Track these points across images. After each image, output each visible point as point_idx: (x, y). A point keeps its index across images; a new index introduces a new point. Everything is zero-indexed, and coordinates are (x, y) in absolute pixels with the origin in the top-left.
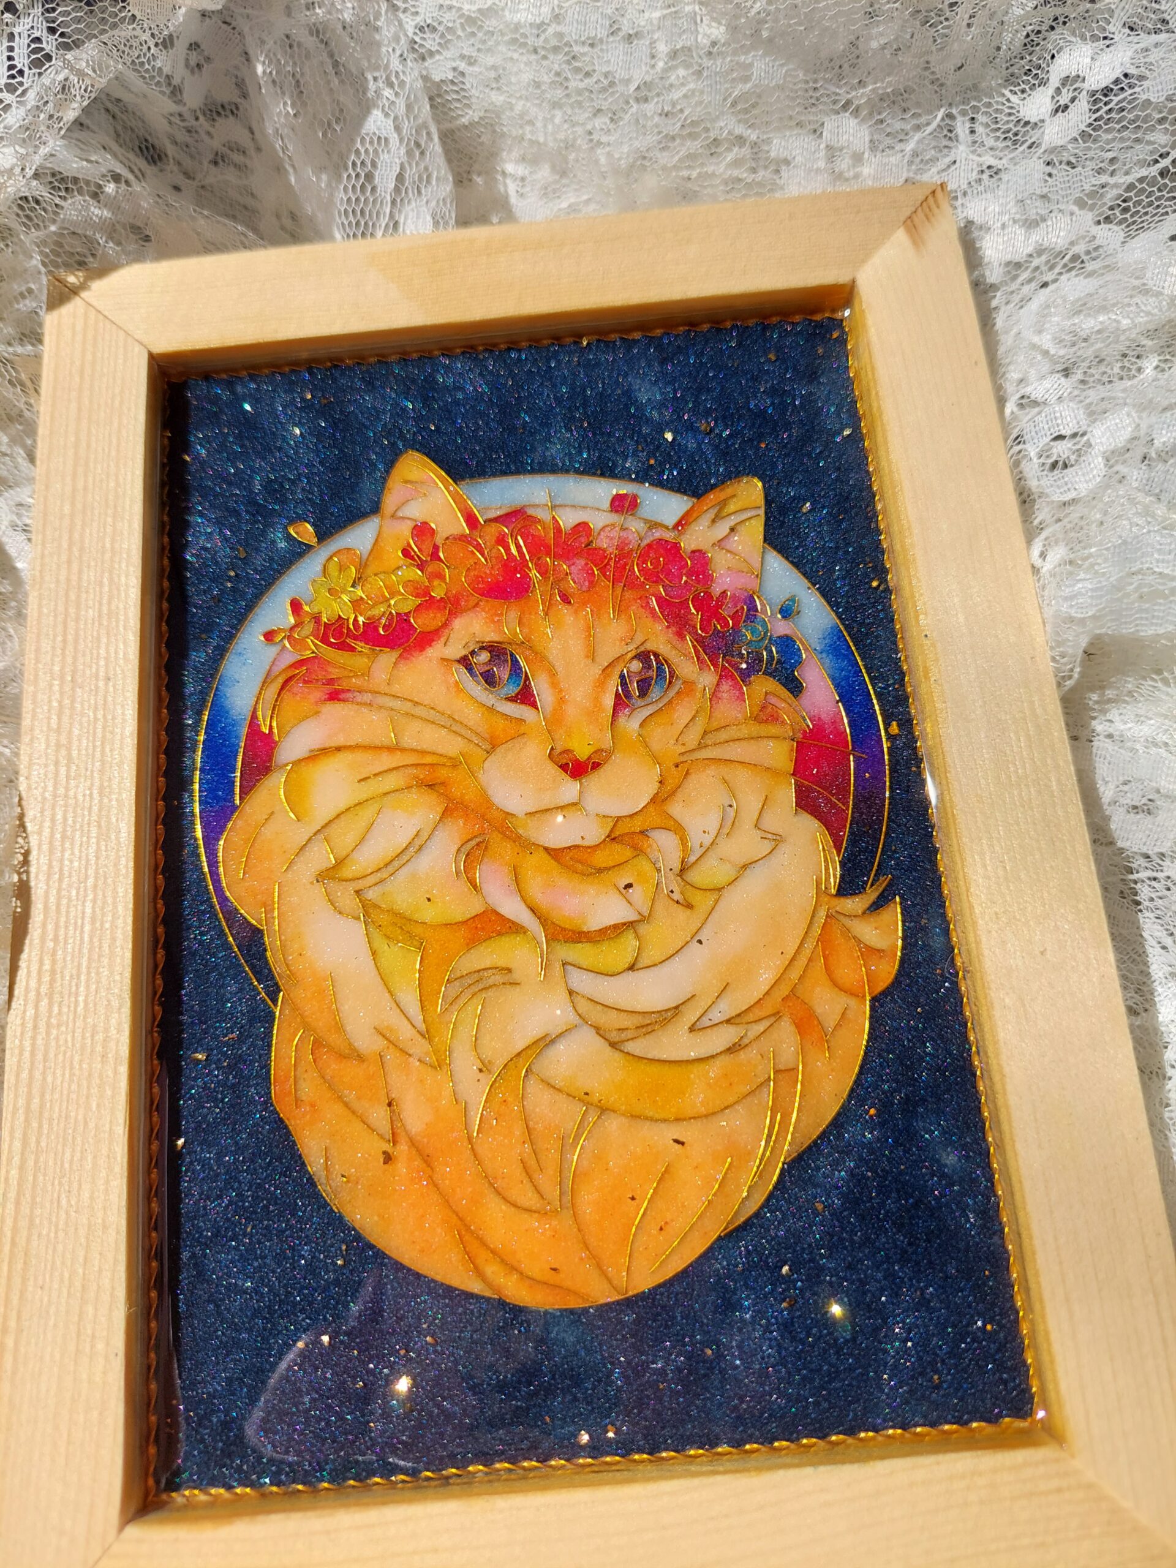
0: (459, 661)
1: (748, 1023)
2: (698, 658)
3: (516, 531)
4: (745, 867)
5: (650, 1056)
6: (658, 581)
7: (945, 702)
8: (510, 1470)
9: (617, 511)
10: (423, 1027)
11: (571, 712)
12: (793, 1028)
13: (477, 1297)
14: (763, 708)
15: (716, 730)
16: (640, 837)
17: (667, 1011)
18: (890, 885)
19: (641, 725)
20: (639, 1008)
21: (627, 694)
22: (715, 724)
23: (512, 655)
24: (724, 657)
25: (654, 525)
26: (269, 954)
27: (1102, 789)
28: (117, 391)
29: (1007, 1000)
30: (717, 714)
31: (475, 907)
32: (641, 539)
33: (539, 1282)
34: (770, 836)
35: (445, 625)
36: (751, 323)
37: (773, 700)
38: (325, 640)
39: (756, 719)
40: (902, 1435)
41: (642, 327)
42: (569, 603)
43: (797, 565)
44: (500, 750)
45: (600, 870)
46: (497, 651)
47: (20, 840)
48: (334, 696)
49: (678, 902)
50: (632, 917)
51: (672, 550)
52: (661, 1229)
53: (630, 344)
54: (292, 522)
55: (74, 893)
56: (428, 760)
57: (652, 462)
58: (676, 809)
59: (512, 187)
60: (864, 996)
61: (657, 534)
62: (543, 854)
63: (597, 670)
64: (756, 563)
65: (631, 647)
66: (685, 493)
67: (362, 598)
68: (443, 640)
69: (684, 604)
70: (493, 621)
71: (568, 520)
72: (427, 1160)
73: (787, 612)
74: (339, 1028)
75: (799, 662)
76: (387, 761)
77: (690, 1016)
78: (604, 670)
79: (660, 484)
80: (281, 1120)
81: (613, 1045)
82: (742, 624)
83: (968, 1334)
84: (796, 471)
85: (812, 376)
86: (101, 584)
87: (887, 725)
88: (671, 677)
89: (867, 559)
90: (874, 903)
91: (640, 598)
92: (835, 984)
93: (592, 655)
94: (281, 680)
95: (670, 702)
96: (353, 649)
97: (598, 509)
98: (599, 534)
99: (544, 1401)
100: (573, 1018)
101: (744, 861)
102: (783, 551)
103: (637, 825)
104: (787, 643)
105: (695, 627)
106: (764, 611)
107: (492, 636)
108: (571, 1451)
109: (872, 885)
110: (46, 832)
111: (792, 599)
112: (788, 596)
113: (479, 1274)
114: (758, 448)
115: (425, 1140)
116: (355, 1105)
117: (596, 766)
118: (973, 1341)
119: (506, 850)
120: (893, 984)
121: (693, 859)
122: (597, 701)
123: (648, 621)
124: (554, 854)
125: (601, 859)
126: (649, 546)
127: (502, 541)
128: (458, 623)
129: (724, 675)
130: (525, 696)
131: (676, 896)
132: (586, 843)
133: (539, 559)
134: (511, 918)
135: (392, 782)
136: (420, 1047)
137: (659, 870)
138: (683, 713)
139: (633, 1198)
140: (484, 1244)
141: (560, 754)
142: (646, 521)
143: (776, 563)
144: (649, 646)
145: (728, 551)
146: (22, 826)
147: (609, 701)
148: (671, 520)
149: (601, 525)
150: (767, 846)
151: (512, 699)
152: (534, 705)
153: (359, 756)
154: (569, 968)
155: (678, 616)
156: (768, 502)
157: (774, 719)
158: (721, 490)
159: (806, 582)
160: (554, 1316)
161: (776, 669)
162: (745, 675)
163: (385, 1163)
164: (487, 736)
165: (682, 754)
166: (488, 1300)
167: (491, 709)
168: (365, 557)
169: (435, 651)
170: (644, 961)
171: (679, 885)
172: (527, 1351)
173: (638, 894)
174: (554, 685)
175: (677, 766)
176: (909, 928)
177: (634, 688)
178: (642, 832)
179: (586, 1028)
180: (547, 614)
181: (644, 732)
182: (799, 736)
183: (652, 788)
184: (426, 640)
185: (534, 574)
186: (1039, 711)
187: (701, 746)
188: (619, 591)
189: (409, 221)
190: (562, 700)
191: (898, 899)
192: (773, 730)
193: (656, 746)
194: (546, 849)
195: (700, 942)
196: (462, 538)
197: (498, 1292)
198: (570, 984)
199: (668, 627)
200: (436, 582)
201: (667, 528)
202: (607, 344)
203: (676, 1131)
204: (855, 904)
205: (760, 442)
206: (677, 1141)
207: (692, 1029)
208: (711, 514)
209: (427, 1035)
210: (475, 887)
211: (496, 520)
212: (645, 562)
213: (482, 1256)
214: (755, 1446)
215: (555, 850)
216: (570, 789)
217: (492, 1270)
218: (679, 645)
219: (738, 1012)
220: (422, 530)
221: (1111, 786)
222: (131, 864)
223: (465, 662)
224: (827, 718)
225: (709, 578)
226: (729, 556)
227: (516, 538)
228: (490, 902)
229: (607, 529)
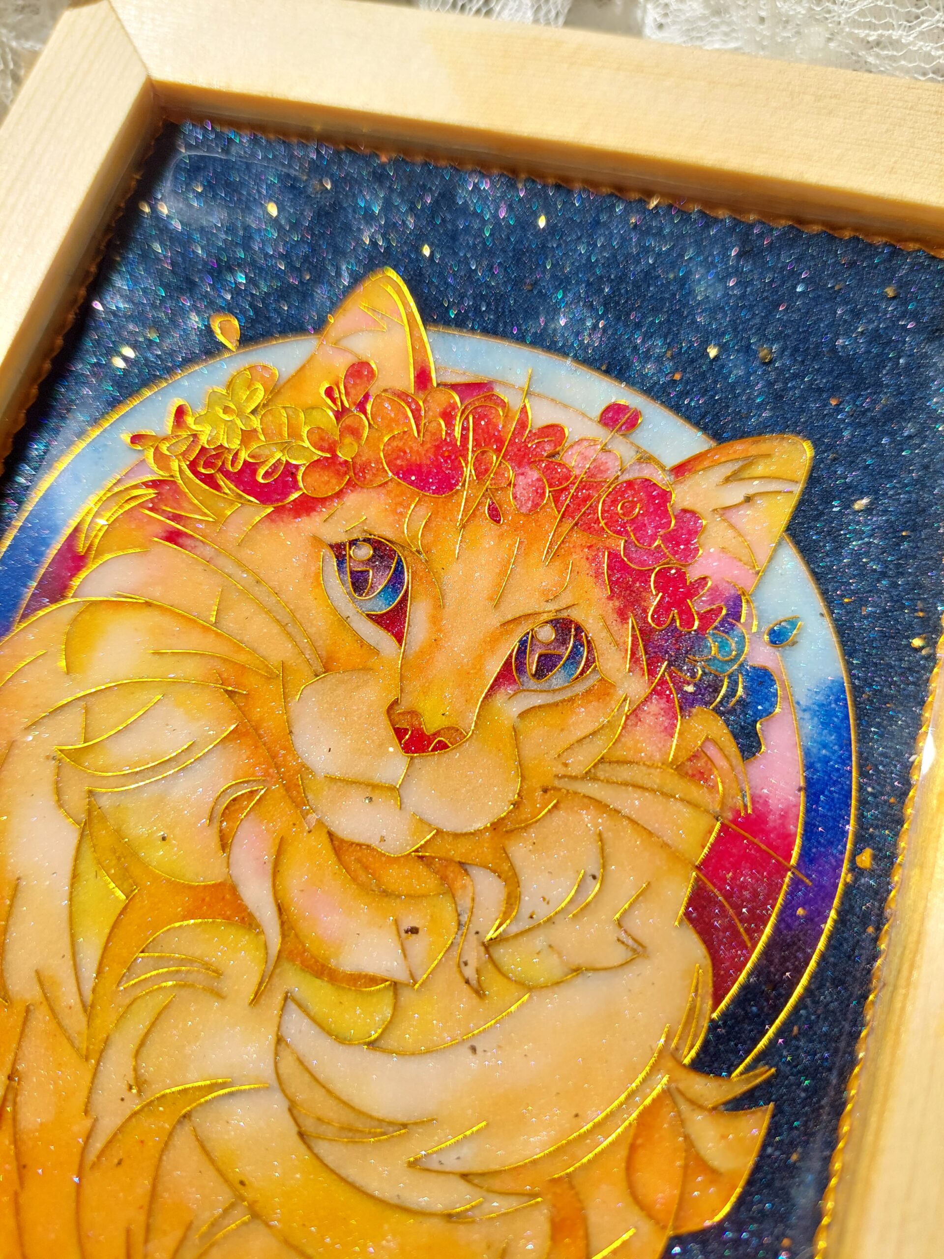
0: (331, 546)
1: (489, 1191)
2: (633, 654)
3: (470, 408)
4: (577, 971)
5: (343, 1172)
6: (621, 532)
9: (606, 424)
10: (89, 997)
14: (695, 757)
15: (618, 762)
16: (457, 869)
17: (391, 1123)
19: (522, 715)
20: (357, 1102)
21: (521, 667)
22: (619, 754)
23: (399, 562)
25: (646, 459)
30: (628, 741)
31: (214, 873)
32: (623, 471)
34: (630, 942)
36: (878, 240)
37: (712, 751)
38: (193, 466)
39: (679, 768)
41: (736, 206)
42: (498, 521)
43: (818, 577)
44: (332, 679)
45: (386, 894)
46: (383, 551)
48: (173, 537)
49: (467, 982)
50: (401, 976)
51: (657, 499)
53: (709, 222)
54: (220, 312)
56: (242, 658)
57: (677, 377)
58: (520, 851)
60: (663, 1227)
61: (646, 472)
62: (325, 838)
63: (495, 620)
64: (763, 556)
65: (552, 607)
66: (704, 429)
67: (256, 430)
68: (326, 514)
69: (643, 576)
70: (394, 512)
71: (540, 415)
73: (780, 636)
75: (768, 713)
76: (195, 641)
77: (418, 1144)
78: (504, 624)
79: (676, 408)
81: (301, 1135)
82: (710, 631)
84: (866, 451)
87: (857, 849)
88: (587, 665)
89: (920, 605)
90: (734, 1099)
91: (590, 547)
92: (632, 1191)
93: (497, 600)
95: (571, 700)
96: (217, 487)
97: (584, 415)
98: (571, 446)
100: (267, 1074)
101: (579, 961)
102: (807, 551)
103: (458, 851)
104: (762, 680)
105: (645, 611)
106: (748, 625)
107: (385, 531)
111: (793, 622)
112: (788, 615)
114: (826, 404)
117: (442, 746)
120: (716, 1228)
121: (513, 930)
122: (479, 660)
123: (588, 582)
124: (339, 845)
125: (394, 877)
126: (630, 484)
127: (448, 416)
128: (352, 499)
129: (659, 691)
130: (393, 622)
131: (470, 972)
132: (382, 849)
133: (483, 453)
134: (250, 906)
136: (76, 1022)
137: (461, 926)
138: (582, 721)
141: (403, 714)
142: (638, 449)
143: (789, 564)
144: (575, 615)
145: (732, 526)
147: (494, 667)
148: (672, 459)
149: (579, 435)
152: (399, 637)
153: (166, 621)
154: (292, 1006)
155: (629, 588)
156: (813, 480)
157: (701, 776)
158: (754, 443)
159: (820, 605)
161: (732, 711)
164: (324, 654)
165: (560, 777)
167: (344, 622)
168: (282, 382)
169: (311, 525)
170: (391, 1042)
171: (479, 959)
173: (417, 944)
174: (435, 620)
175: (545, 791)
177: (532, 664)
178: (461, 864)
179: (278, 1096)
180: (464, 527)
181: (521, 726)
182: (730, 815)
184: (305, 506)
185: (469, 471)
187: (589, 776)
190: (436, 643)
192: (697, 792)
193: (528, 751)
194: (331, 835)
195: (474, 1049)
196: (403, 395)
198: (283, 1028)
199: (610, 598)
200: (348, 440)
201: (663, 468)
202: (681, 212)
204: (708, 1090)
205: (832, 396)
208: (727, 470)
209: (89, 1009)
210: (225, 845)
211: (454, 387)
212: (614, 503)
215: (342, 841)
216: (395, 765)
218: (615, 627)
219: (484, 1170)
220: (360, 371)
223: (339, 550)
224: (776, 804)
225: (690, 553)
226: (730, 533)
227: (467, 418)
228: (234, 871)
229: (586, 444)
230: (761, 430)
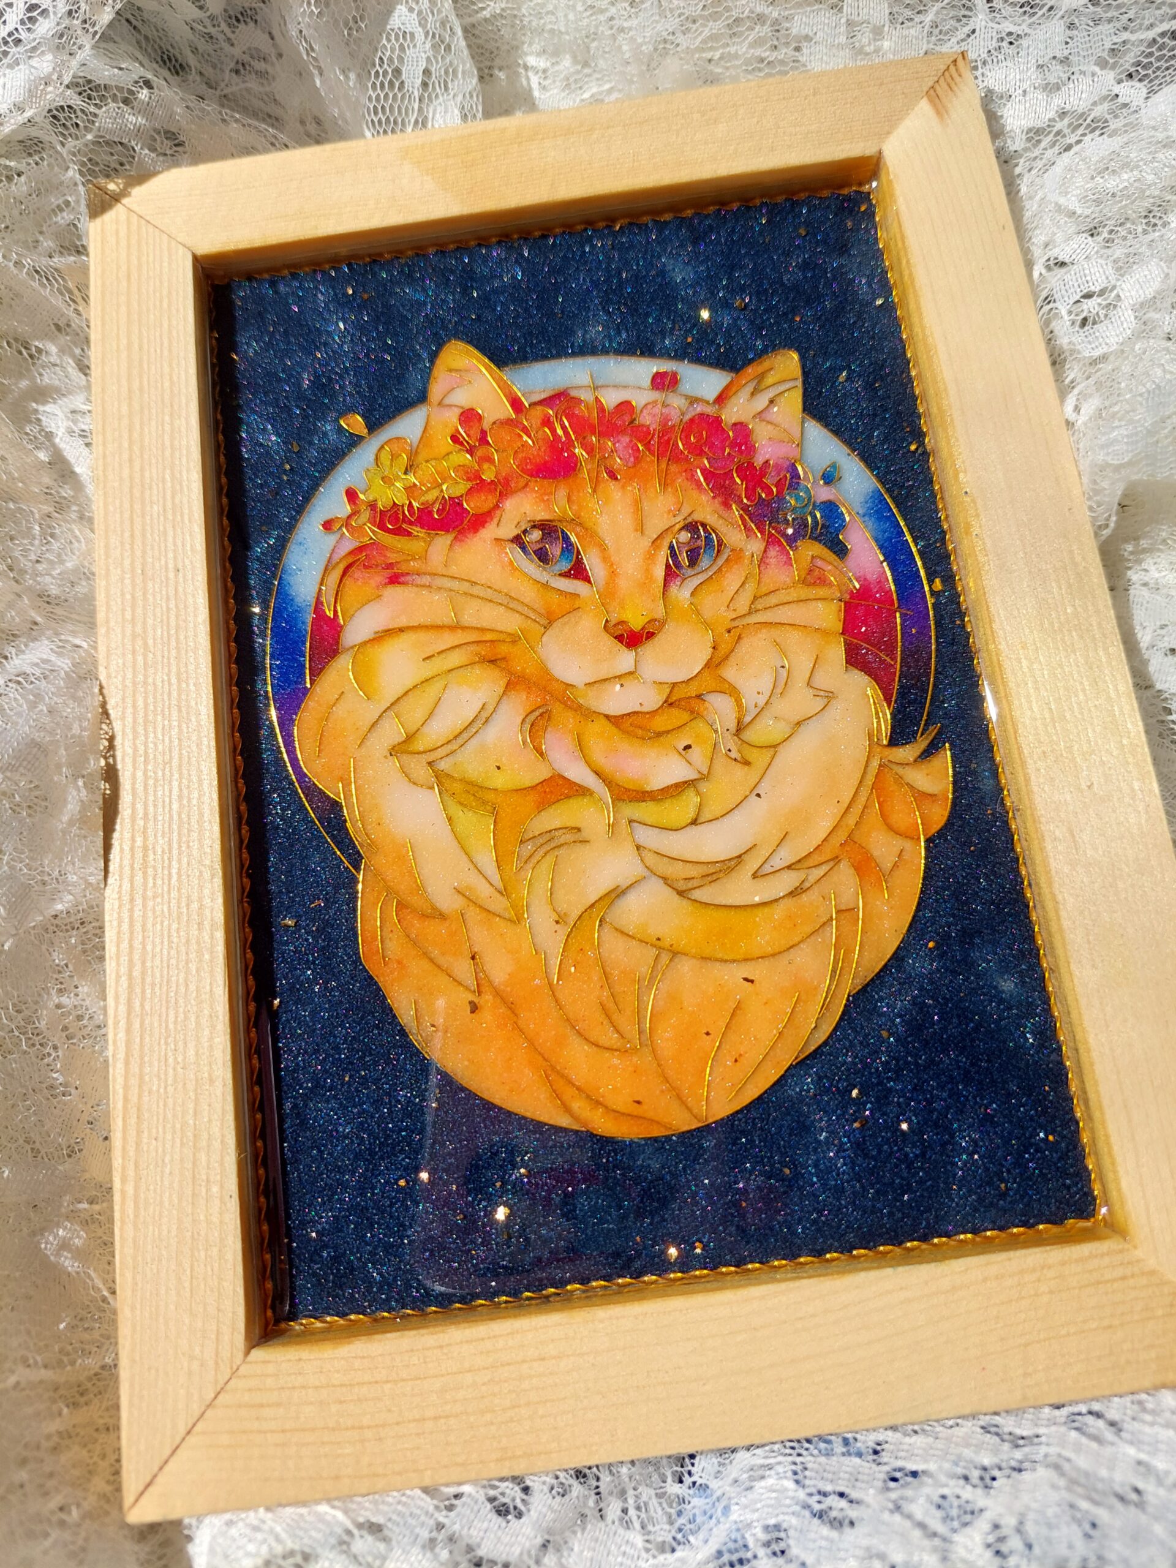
0: (511, 540)
1: (809, 868)
2: (745, 526)
3: (560, 412)
4: (799, 724)
5: (716, 902)
6: (701, 453)
7: (987, 555)
8: (605, 1287)
9: (658, 389)
10: (500, 886)
11: (623, 584)
12: (852, 871)
13: (565, 1130)
14: (810, 571)
15: (766, 595)
16: (697, 701)
17: (730, 860)
18: (939, 733)
19: (692, 594)
20: (703, 859)
21: (678, 565)
22: (764, 589)
23: (563, 532)
24: (770, 524)
25: (693, 400)
26: (348, 825)
27: (1139, 636)
28: (165, 292)
29: (1057, 833)
30: (766, 579)
31: (542, 773)
32: (683, 414)
33: (623, 1114)
34: (822, 693)
35: (497, 507)
36: (780, 199)
37: (819, 563)
38: (382, 526)
39: (804, 582)
40: (973, 1240)
41: (674, 208)
42: (616, 479)
43: (837, 432)
44: (557, 625)
45: (659, 734)
46: (548, 529)
47: (104, 726)
48: (395, 580)
49: (735, 760)
50: (693, 775)
51: (715, 423)
52: (736, 1061)
53: (661, 226)
54: (342, 414)
55: (160, 773)
56: (489, 636)
57: (689, 340)
58: (730, 673)
59: (534, 80)
60: (919, 838)
61: (699, 409)
62: (604, 721)
63: (646, 543)
64: (796, 432)
65: (679, 518)
66: (723, 368)
67: (415, 485)
68: (495, 521)
69: (728, 475)
70: (544, 501)
71: (610, 399)
72: (512, 1008)
73: (829, 478)
74: (419, 888)
75: (843, 526)
76: (449, 639)
77: (751, 864)
78: (653, 542)
79: (698, 360)
80: (371, 978)
81: (681, 893)
82: (786, 492)
83: (1031, 1145)
84: (831, 342)
85: (843, 249)
86: (164, 480)
87: (931, 582)
88: (720, 545)
89: (905, 424)
90: (925, 751)
91: (685, 471)
92: (890, 828)
93: (641, 528)
94: (342, 566)
95: (720, 569)
96: (409, 534)
98: (642, 411)
99: (635, 1223)
100: (639, 870)
101: (797, 718)
102: (823, 419)
103: (692, 690)
104: (831, 509)
105: (740, 497)
106: (806, 478)
107: (542, 515)
108: (661, 1266)
109: (922, 734)
110: (129, 719)
111: (834, 466)
112: (828, 463)
113: (567, 1110)
114: (792, 320)
115: (509, 989)
116: (441, 960)
117: (651, 635)
118: (1037, 1151)
119: (570, 720)
120: (946, 825)
121: (748, 719)
122: (648, 572)
123: (695, 494)
124: (615, 721)
125: (660, 723)
126: (692, 420)
127: (547, 422)
128: (509, 504)
129: (771, 541)
130: (578, 572)
131: (733, 755)
132: (645, 709)
133: (584, 438)
134: (577, 781)
135: (455, 659)
136: (499, 904)
137: (716, 731)
138: (732, 580)
139: (708, 1034)
140: (571, 1083)
141: (615, 626)
142: (687, 397)
143: (815, 432)
144: (697, 517)
145: (768, 422)
146: (106, 713)
147: (660, 572)
148: (711, 394)
149: (643, 402)
150: (819, 703)
151: (566, 575)
152: (587, 579)
153: (422, 636)
154: (635, 825)
155: (723, 486)
156: (806, 374)
157: (822, 581)
158: (759, 364)
159: (846, 450)
160: (639, 1145)
161: (821, 534)
162: (792, 540)
163: (472, 1012)
164: (543, 611)
165: (734, 620)
166: (576, 1132)
167: (546, 586)
168: (415, 445)
169: (489, 532)
170: (706, 815)
171: (736, 744)
172: (615, 1177)
173: (695, 754)
174: (606, 559)
175: (729, 631)
176: (959, 773)
177: (684, 559)
178: (698, 697)
179: (654, 879)
180: (594, 491)
181: (695, 600)
182: (847, 597)
183: (703, 655)
184: (479, 521)
185: (580, 453)
186: (1078, 559)
187: (752, 611)
188: (664, 466)
189: (438, 115)
190: (613, 574)
191: (947, 745)
192: (822, 592)
193: (707, 614)
194: (607, 717)
195: (758, 795)
196: (509, 422)
197: (585, 1125)
198: (637, 840)
199: (714, 498)
200: (486, 466)
201: (707, 402)
202: (639, 226)
203: (746, 970)
204: (907, 753)
205: (795, 315)
206: (746, 979)
207: (755, 876)
208: (750, 388)
209: (504, 892)
210: (541, 754)
211: (541, 402)
212: (688, 437)
213: (569, 1093)
214: (835, 1255)
215: (615, 717)
216: (625, 659)
217: (579, 1106)
218: (726, 515)
219: (798, 858)
220: (469, 416)
221: (1149, 631)
222: (213, 743)
223: (517, 540)
224: (872, 577)
225: (751, 449)
226: (770, 427)
227: (561, 419)
228: (556, 768)
229: (650, 407)
230: (761, 354)
